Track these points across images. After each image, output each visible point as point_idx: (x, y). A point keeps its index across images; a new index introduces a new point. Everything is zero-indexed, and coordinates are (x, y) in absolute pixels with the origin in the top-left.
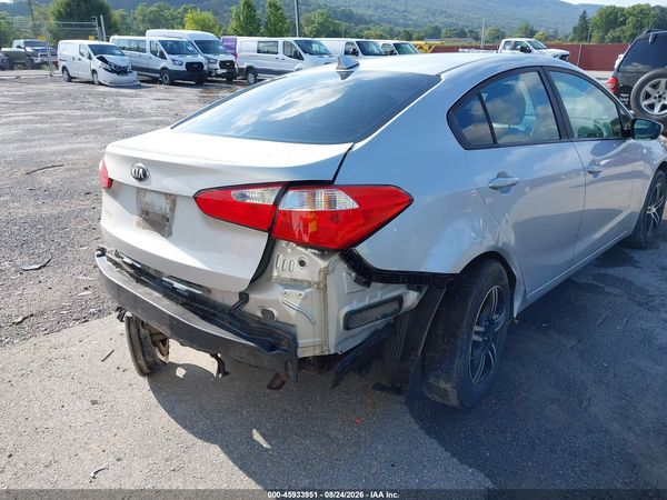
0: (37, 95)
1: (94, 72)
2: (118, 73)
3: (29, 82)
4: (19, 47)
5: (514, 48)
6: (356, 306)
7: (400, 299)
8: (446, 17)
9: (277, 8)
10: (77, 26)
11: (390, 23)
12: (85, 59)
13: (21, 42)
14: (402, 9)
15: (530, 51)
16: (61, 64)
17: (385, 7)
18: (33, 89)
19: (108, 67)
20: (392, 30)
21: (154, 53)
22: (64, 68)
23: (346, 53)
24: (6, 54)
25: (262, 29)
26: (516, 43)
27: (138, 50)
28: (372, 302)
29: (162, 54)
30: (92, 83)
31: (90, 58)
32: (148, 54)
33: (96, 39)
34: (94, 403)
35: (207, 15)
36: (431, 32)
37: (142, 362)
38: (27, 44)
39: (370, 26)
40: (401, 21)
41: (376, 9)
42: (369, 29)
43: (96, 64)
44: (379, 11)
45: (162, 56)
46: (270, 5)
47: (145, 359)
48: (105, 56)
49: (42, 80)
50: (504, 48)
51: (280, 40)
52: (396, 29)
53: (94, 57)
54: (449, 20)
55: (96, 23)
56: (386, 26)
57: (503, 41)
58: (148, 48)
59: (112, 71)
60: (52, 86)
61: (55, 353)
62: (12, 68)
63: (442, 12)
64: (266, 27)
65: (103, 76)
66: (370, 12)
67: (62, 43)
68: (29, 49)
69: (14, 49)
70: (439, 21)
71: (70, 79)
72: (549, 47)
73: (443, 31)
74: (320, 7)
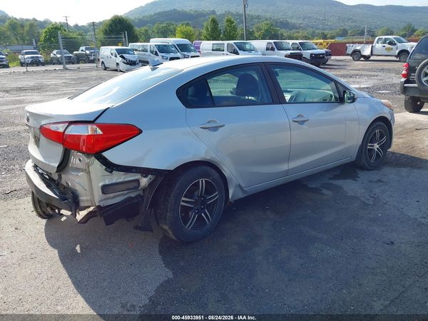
0: (85, 78)
1: (118, 64)
2: (131, 65)
3: (84, 70)
4: (82, 51)
5: (384, 42)
6: (107, 182)
7: (137, 181)
8: (352, 22)
9: (232, 22)
10: (114, 38)
11: (313, 28)
12: (113, 57)
13: (83, 48)
14: (321, 18)
15: (395, 44)
16: (101, 60)
17: (310, 18)
18: (83, 75)
19: (125, 61)
20: (314, 32)
21: (152, 52)
22: (103, 62)
23: (267, 49)
24: (76, 55)
25: (222, 36)
26: (386, 40)
27: (143, 51)
28: (118, 181)
29: (156, 52)
30: (116, 70)
31: (116, 56)
32: (149, 53)
33: (123, 45)
34: (16, 229)
35: (190, 28)
36: (340, 33)
37: (39, 210)
38: (86, 49)
39: (299, 30)
40: (321, 26)
41: (304, 19)
42: (298, 32)
43: (119, 59)
44: (306, 20)
45: (156, 54)
46: (227, 21)
47: (42, 210)
48: (124, 55)
49: (91, 70)
50: (378, 43)
51: (226, 42)
52: (316, 31)
53: (118, 56)
54: (354, 24)
55: (123, 36)
56: (310, 30)
57: (377, 38)
58: (149, 50)
59: (127, 64)
60: (94, 73)
61: (14, 207)
62: (78, 63)
63: (349, 19)
64: (224, 35)
65: (123, 66)
66: (300, 21)
67: (103, 48)
68: (88, 52)
69: (80, 52)
70: (347, 25)
71: (106, 69)
72: (409, 41)
73: (349, 32)
74: (267, 20)
